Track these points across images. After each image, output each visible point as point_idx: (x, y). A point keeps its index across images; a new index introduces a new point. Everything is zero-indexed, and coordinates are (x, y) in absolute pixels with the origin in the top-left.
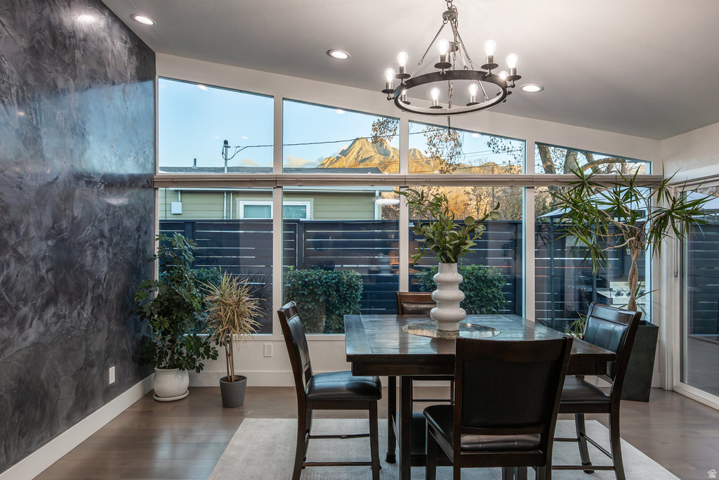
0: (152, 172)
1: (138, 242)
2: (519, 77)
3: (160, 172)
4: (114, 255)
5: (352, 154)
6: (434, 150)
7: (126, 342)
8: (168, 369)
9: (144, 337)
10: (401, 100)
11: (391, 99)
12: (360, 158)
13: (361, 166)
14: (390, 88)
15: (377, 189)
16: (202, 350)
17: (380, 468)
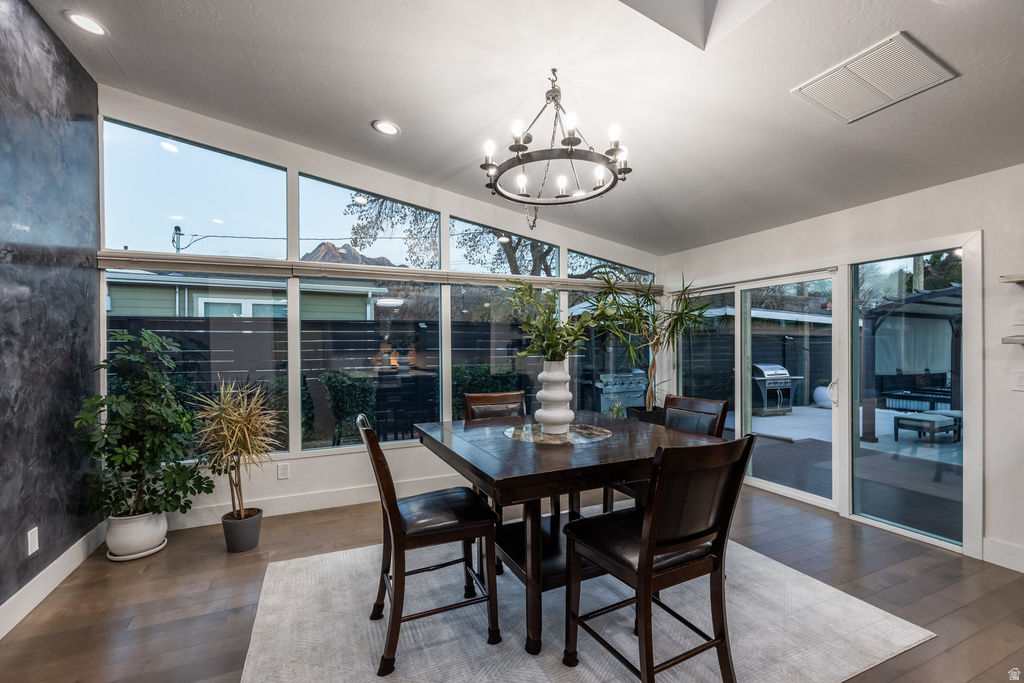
0: (95, 246)
1: (74, 343)
3: (107, 247)
4: (33, 361)
7: (57, 488)
8: (134, 514)
9: (85, 476)
16: (190, 483)
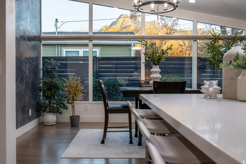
0: (39, 35)
1: (36, 63)
2: (179, 2)
3: (42, 35)
4: (30, 66)
5: (118, 24)
6: (163, 22)
10: (140, 9)
11: (136, 9)
12: (123, 26)
13: (124, 31)
14: (136, 5)
15: (132, 42)
17: (132, 138)
